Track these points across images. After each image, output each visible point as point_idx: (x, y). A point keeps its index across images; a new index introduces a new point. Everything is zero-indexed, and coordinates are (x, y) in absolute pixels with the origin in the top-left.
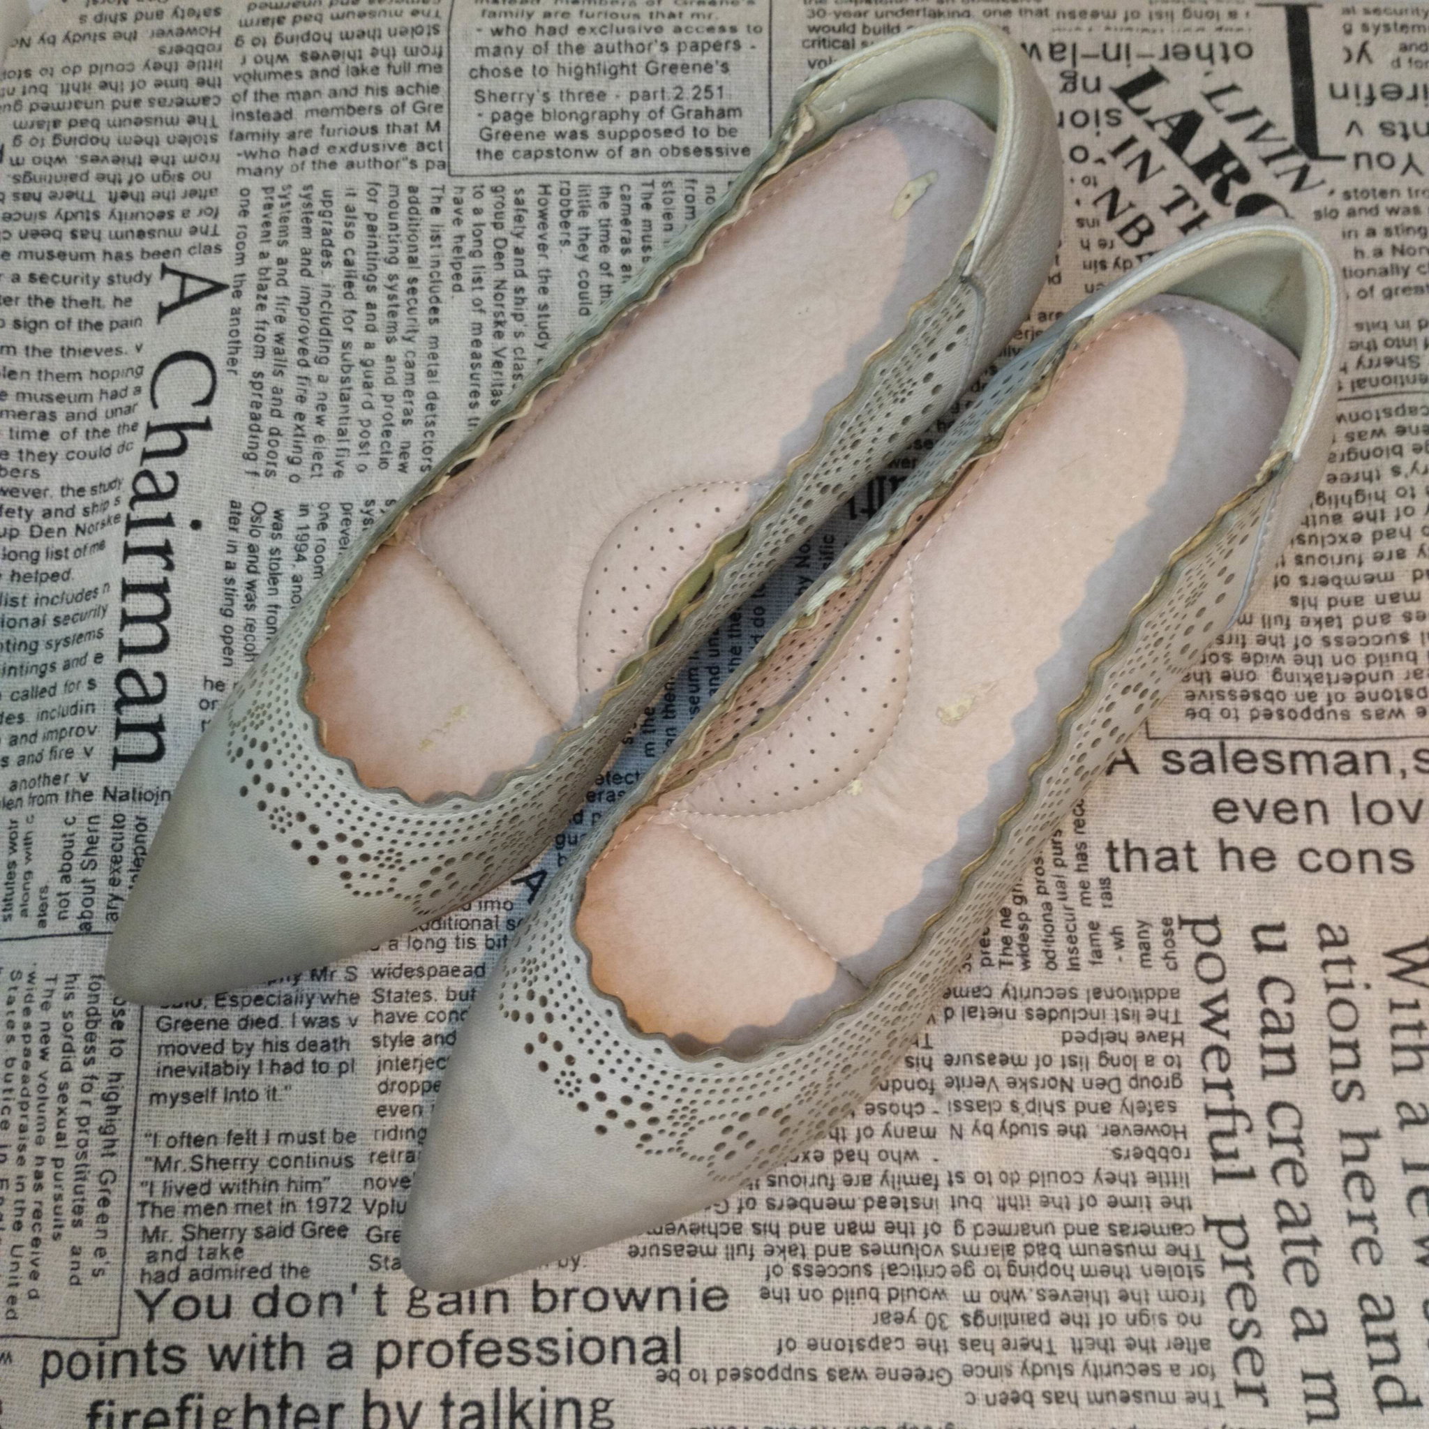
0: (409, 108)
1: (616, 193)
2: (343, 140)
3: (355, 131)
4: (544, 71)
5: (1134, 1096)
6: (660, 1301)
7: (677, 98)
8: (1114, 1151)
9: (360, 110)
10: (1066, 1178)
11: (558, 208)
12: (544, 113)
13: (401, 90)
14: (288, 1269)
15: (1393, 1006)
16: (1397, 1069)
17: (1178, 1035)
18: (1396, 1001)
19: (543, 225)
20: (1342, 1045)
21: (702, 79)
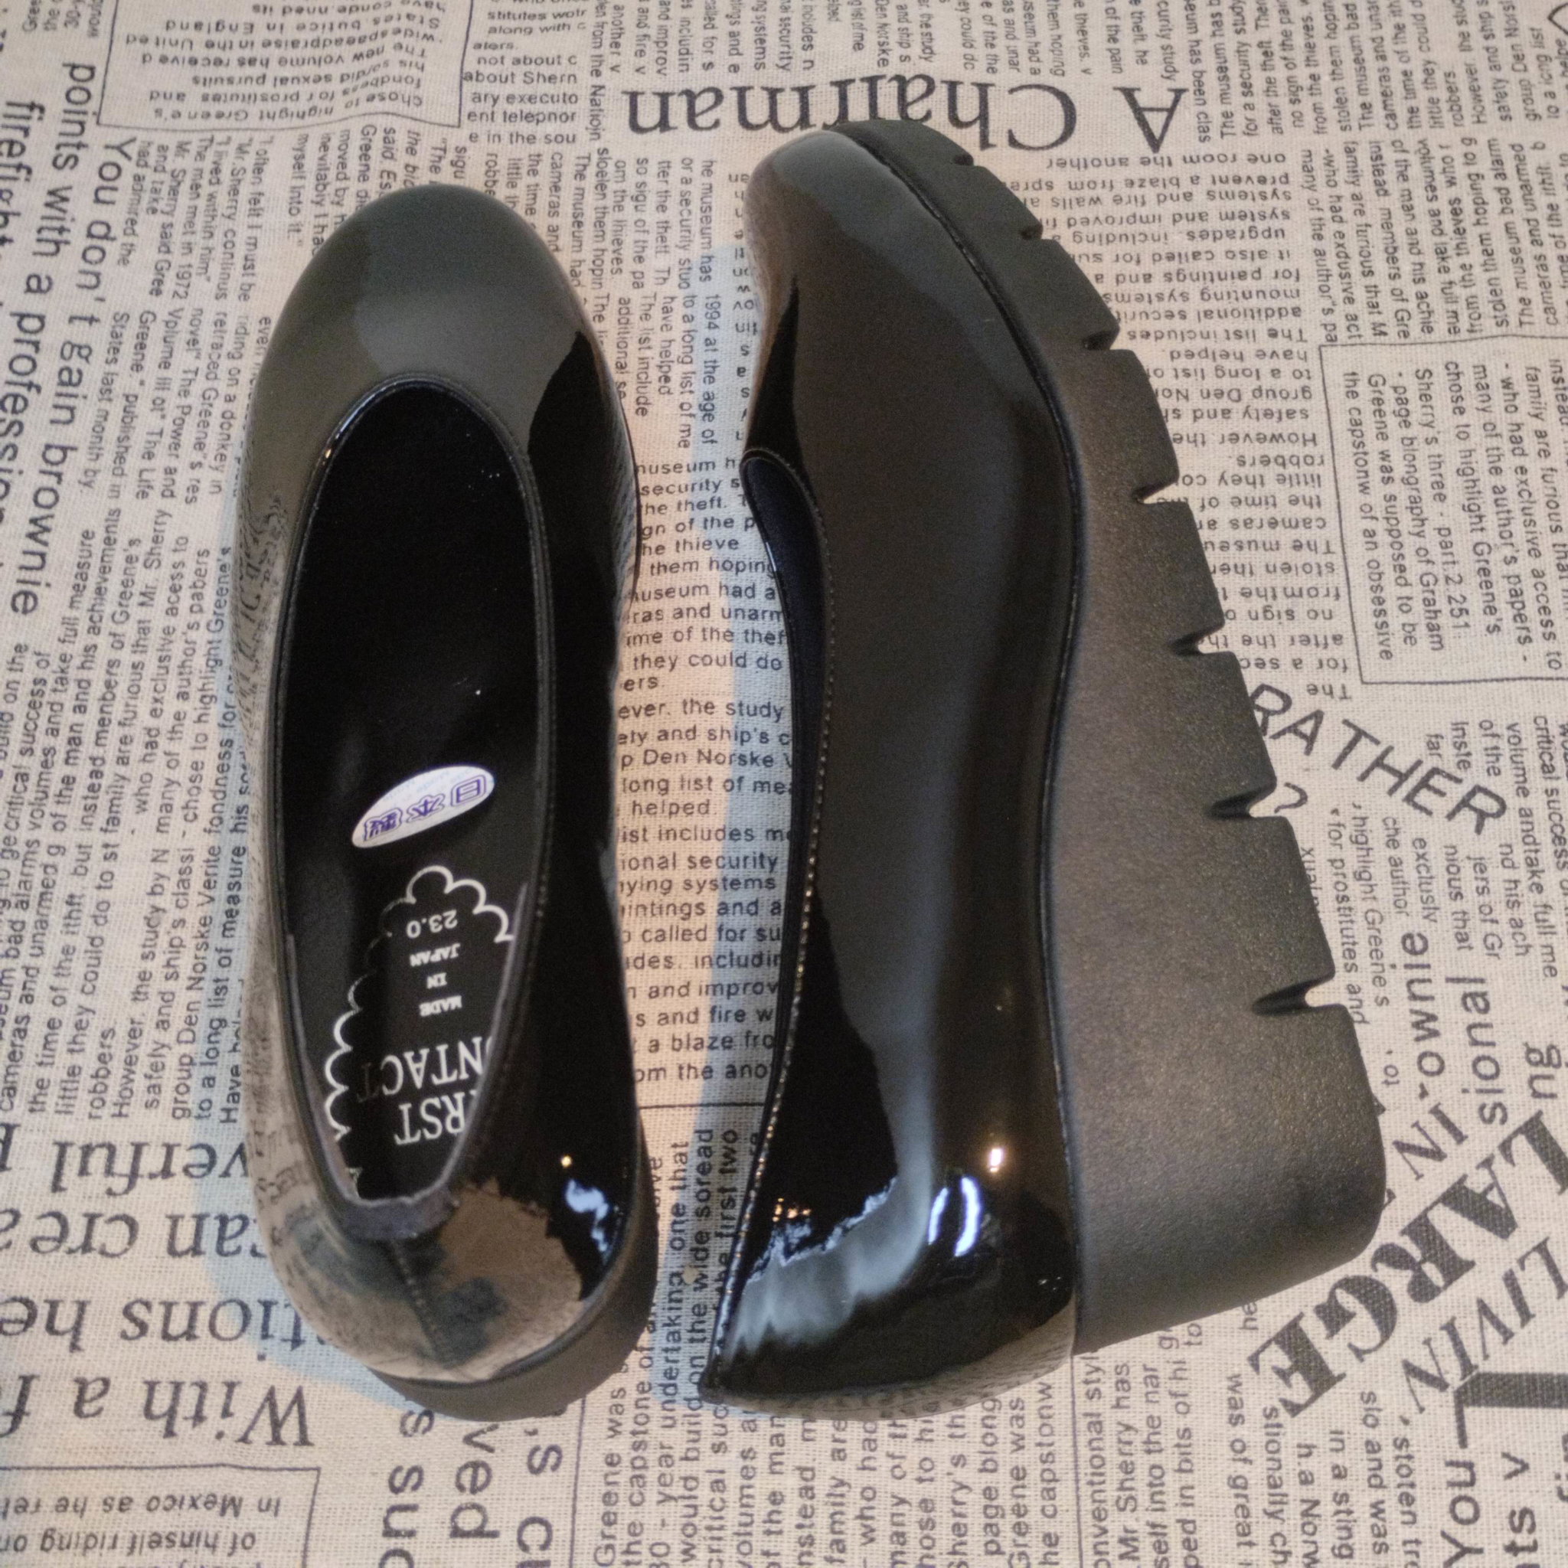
0: (1401, 305)
1: (1313, 513)
2: (1353, 245)
3: (1365, 255)
4: (1463, 434)
5: (171, 1060)
6: (33, 553)
7: (1447, 579)
8: (112, 1031)
9: (1392, 259)
10: (91, 976)
11: (1287, 454)
12: (1412, 440)
13: (1422, 297)
14: (130, 249)
15: (231, 1386)
16: (152, 1386)
17: (233, 1115)
18: (237, 1390)
19: (1261, 438)
20: (193, 1317)
21: (1476, 602)
